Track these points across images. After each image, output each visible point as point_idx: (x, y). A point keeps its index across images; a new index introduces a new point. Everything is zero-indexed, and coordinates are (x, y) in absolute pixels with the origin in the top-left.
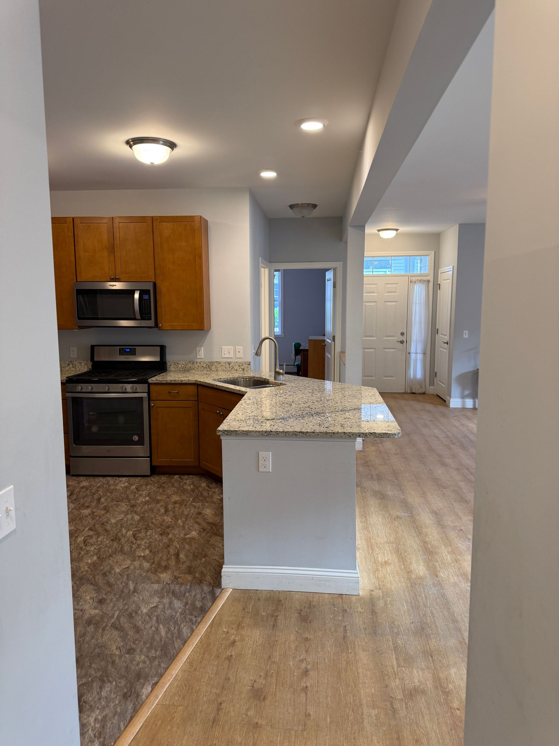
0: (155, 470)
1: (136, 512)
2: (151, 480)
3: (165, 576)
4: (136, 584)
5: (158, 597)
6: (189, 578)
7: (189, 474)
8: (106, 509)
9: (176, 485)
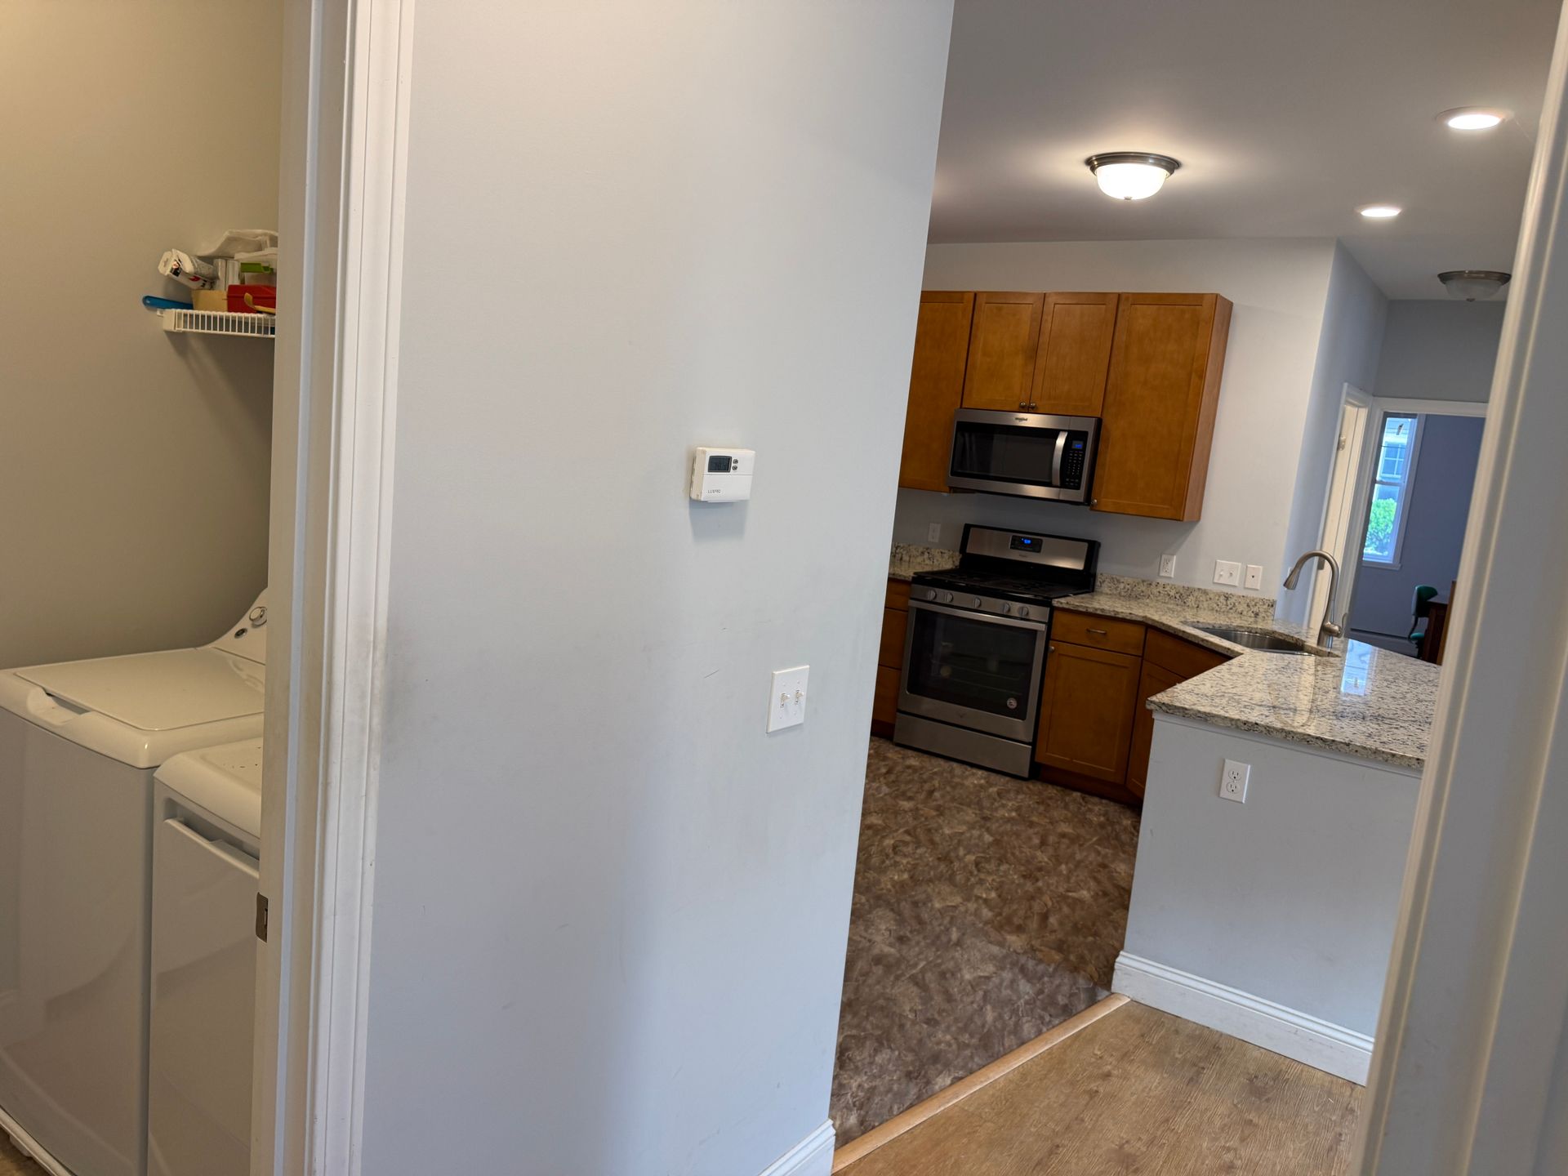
0: (1039, 772)
1: (988, 830)
2: (1028, 788)
3: (1015, 941)
4: (964, 934)
5: (995, 966)
6: (1057, 957)
7: (1102, 796)
8: (940, 811)
9: (1072, 807)
